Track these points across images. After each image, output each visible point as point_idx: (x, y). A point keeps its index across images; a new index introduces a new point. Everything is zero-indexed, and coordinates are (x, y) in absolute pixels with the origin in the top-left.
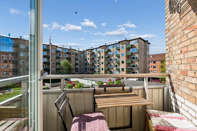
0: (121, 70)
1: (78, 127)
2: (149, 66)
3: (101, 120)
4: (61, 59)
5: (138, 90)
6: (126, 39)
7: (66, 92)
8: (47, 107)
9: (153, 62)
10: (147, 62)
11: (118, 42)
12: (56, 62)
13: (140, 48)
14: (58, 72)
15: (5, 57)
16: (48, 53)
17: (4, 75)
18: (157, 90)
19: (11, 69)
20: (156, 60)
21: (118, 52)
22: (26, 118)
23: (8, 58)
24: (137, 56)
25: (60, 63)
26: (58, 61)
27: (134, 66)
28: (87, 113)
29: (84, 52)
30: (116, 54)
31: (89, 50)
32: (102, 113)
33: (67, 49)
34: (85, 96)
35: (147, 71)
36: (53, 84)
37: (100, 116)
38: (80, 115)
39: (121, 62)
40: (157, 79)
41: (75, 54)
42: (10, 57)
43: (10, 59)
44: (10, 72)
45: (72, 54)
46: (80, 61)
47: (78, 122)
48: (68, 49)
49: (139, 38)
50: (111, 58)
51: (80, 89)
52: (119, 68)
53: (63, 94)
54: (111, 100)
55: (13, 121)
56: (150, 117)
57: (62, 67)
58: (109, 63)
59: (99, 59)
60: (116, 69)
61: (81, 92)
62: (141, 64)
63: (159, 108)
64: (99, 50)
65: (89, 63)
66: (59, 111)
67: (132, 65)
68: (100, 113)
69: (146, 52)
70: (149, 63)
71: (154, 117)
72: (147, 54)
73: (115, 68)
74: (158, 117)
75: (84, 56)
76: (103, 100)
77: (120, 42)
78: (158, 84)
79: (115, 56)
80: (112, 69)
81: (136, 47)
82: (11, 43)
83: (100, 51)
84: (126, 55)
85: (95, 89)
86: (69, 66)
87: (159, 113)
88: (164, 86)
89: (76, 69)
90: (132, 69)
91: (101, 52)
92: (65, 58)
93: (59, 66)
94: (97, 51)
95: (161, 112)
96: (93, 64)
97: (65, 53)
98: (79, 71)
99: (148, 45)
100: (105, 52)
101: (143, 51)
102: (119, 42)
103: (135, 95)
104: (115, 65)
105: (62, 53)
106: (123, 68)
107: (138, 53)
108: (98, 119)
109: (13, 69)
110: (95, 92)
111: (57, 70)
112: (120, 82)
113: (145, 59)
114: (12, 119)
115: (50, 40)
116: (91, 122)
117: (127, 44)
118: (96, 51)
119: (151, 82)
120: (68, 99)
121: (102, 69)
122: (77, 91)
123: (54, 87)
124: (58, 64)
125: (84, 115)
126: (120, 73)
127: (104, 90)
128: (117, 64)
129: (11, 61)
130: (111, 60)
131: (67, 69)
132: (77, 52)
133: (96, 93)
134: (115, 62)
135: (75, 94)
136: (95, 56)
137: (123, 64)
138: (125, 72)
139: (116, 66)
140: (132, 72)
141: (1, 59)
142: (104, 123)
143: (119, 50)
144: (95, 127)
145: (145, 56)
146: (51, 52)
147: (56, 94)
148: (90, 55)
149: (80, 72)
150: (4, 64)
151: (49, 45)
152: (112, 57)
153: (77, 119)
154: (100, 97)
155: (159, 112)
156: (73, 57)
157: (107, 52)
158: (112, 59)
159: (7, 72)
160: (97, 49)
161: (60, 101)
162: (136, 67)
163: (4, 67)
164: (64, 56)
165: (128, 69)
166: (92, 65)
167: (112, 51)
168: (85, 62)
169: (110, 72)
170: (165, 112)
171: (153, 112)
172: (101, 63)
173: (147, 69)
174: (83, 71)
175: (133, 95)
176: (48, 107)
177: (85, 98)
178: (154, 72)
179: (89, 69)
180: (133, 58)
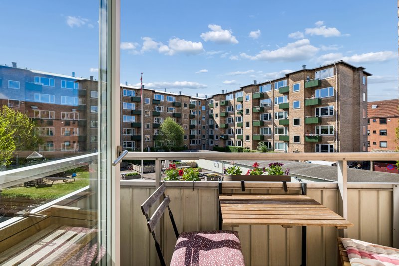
0: (292, 140)
1: (184, 256)
2: (367, 130)
3: (231, 249)
4: (162, 116)
5: (322, 191)
6: (304, 66)
7: (164, 186)
8: (131, 213)
9: (378, 120)
10: (361, 121)
11: (285, 76)
12: (153, 124)
13: (342, 87)
14: (156, 144)
15: (68, 115)
16: (137, 106)
17: (66, 147)
18: (374, 193)
19: (76, 136)
20: (389, 116)
21: (285, 97)
22: (93, 230)
23: (72, 117)
24: (333, 106)
25: (159, 124)
26: (156, 120)
27: (325, 131)
28: (205, 232)
29: (207, 101)
30: (281, 103)
31: (219, 98)
32: (236, 234)
33: (172, 95)
34: (202, 196)
35: (361, 142)
36: (147, 166)
37: (230, 240)
38: (191, 233)
39: (291, 123)
40: (390, 165)
41: (190, 105)
42: (74, 115)
43: (75, 119)
44: (74, 142)
45: (183, 106)
46: (200, 121)
47: (184, 248)
48: (175, 96)
49: (337, 64)
50: (268, 112)
51: (192, 181)
52: (287, 134)
53: (157, 191)
54: (253, 209)
55: (75, 232)
56: (349, 255)
57: (163, 133)
58: (263, 124)
59: (240, 115)
60: (281, 138)
61: (193, 187)
62: (345, 125)
63: (378, 238)
64: (239, 95)
65: (219, 125)
66: (148, 222)
67: (322, 130)
68: (232, 234)
69: (359, 97)
70: (369, 122)
71: (360, 256)
72: (361, 101)
73: (277, 136)
74: (370, 259)
75: (208, 109)
76: (236, 208)
77: (290, 76)
78: (393, 176)
79: (278, 109)
80: (270, 138)
81: (329, 86)
82: (75, 90)
83: (242, 97)
84: (304, 105)
85: (221, 184)
86: (178, 131)
87: (373, 249)
88: (393, 185)
89: (192, 137)
90: (320, 139)
91: (244, 100)
92: (169, 115)
93: (158, 130)
94: (237, 97)
95: (381, 248)
96: (227, 126)
97: (169, 104)
98: (198, 141)
99: (364, 78)
100: (253, 99)
101: (351, 94)
102: (288, 76)
103: (313, 202)
104: (276, 129)
105: (164, 104)
106: (296, 135)
107: (336, 98)
108: (225, 246)
109: (79, 137)
110: (221, 189)
111: (153, 140)
112: (279, 171)
113: (357, 113)
114: (75, 228)
115: (141, 79)
116: (210, 251)
117: (308, 79)
118: (235, 97)
119: (374, 170)
120: (168, 200)
121: (248, 138)
122: (185, 185)
123: (148, 172)
124: (156, 126)
125: (198, 234)
126: (289, 147)
127: (240, 185)
128: (282, 126)
129: (76, 122)
130: (267, 117)
131: (174, 136)
132: (193, 101)
133: (223, 192)
134: (277, 121)
135: (182, 190)
136: (231, 109)
137: (297, 127)
138: (303, 146)
139: (281, 131)
140: (320, 145)
141: (62, 119)
142: (238, 255)
143: (287, 94)
144: (216, 262)
145: (356, 107)
146: (144, 104)
147: (147, 188)
148: (221, 106)
149: (200, 143)
150: (66, 128)
151: (140, 89)
152: (270, 112)
153: (183, 241)
154: (230, 201)
155: (374, 246)
156: (185, 112)
157: (259, 99)
158: (270, 114)
159: (70, 141)
160: (237, 94)
161: (150, 203)
162: (331, 133)
163: (66, 132)
164: (168, 111)
165: (309, 137)
166: (225, 128)
167: (270, 96)
168: (211, 123)
169: (266, 144)
170: (392, 249)
171: (358, 246)
172: (245, 125)
173: (361, 139)
174: (205, 142)
175: (308, 202)
176: (133, 212)
177: (201, 201)
178: (382, 146)
179: (219, 138)
180: (324, 112)
